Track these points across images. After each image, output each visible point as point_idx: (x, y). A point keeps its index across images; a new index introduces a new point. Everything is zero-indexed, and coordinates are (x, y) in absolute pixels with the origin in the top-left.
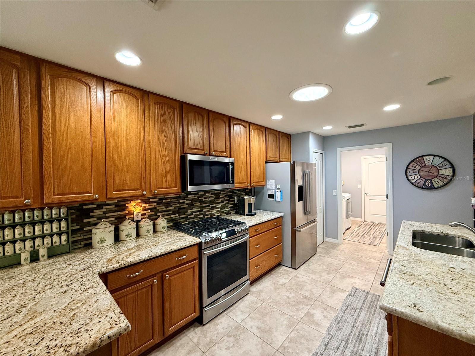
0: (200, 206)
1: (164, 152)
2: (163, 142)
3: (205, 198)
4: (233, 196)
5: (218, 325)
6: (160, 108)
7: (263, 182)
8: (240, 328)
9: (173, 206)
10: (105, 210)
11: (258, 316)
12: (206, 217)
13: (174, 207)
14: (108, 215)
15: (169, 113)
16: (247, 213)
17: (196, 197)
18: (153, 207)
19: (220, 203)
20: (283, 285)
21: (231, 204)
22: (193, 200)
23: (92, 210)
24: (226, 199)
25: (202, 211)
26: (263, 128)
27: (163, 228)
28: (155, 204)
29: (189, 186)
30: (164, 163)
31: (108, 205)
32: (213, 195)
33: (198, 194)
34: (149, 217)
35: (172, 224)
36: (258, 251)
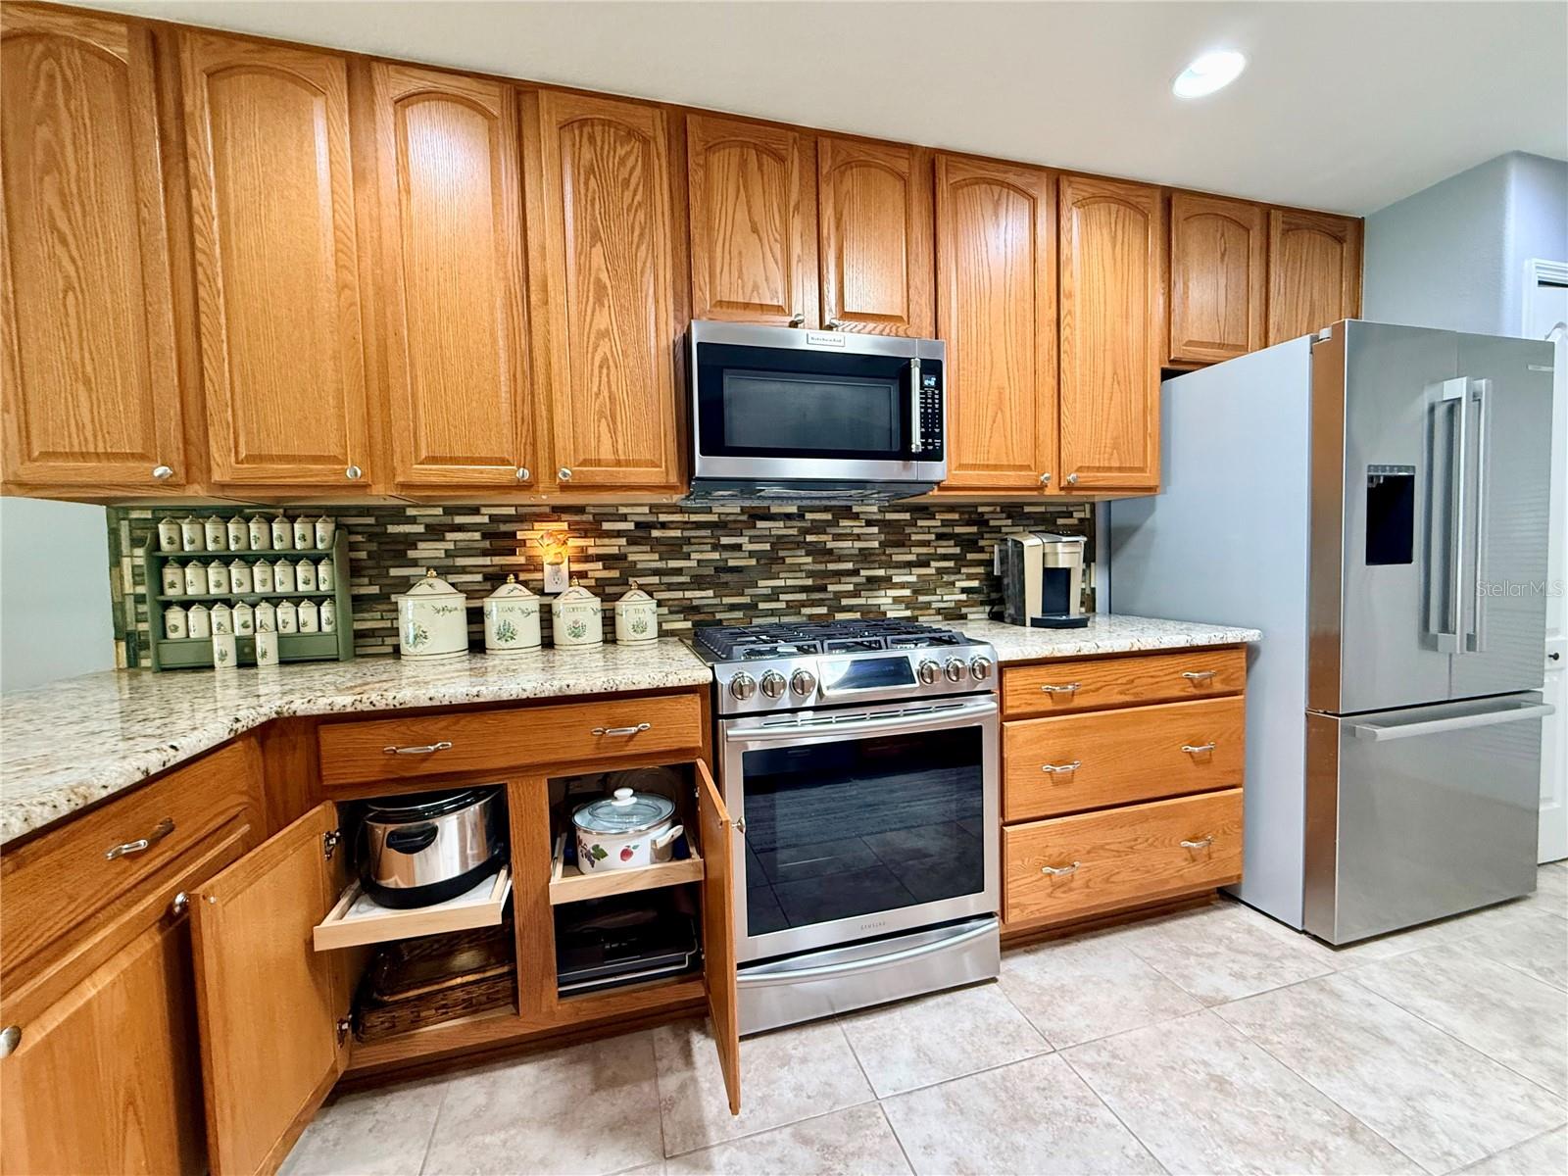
0: (810, 567)
1: (602, 321)
2: (598, 281)
3: (837, 537)
4: (982, 543)
5: (785, 1062)
6: (585, 139)
7: (1142, 470)
8: (869, 1121)
9: (693, 556)
10: (451, 546)
11: (987, 1104)
12: (839, 616)
13: (699, 561)
14: (461, 562)
15: (623, 161)
16: (1038, 615)
17: (794, 532)
18: (615, 550)
19: (909, 565)
20: (1210, 1003)
21: (970, 577)
22: (779, 542)
23: (411, 541)
24: (940, 551)
25: (824, 589)
26: (1147, 192)
27: (639, 628)
28: (623, 541)
29: (703, 453)
30: (604, 363)
31: (460, 528)
32: (875, 530)
33: (801, 516)
34: (599, 589)
35: (688, 625)
36: (1062, 792)
